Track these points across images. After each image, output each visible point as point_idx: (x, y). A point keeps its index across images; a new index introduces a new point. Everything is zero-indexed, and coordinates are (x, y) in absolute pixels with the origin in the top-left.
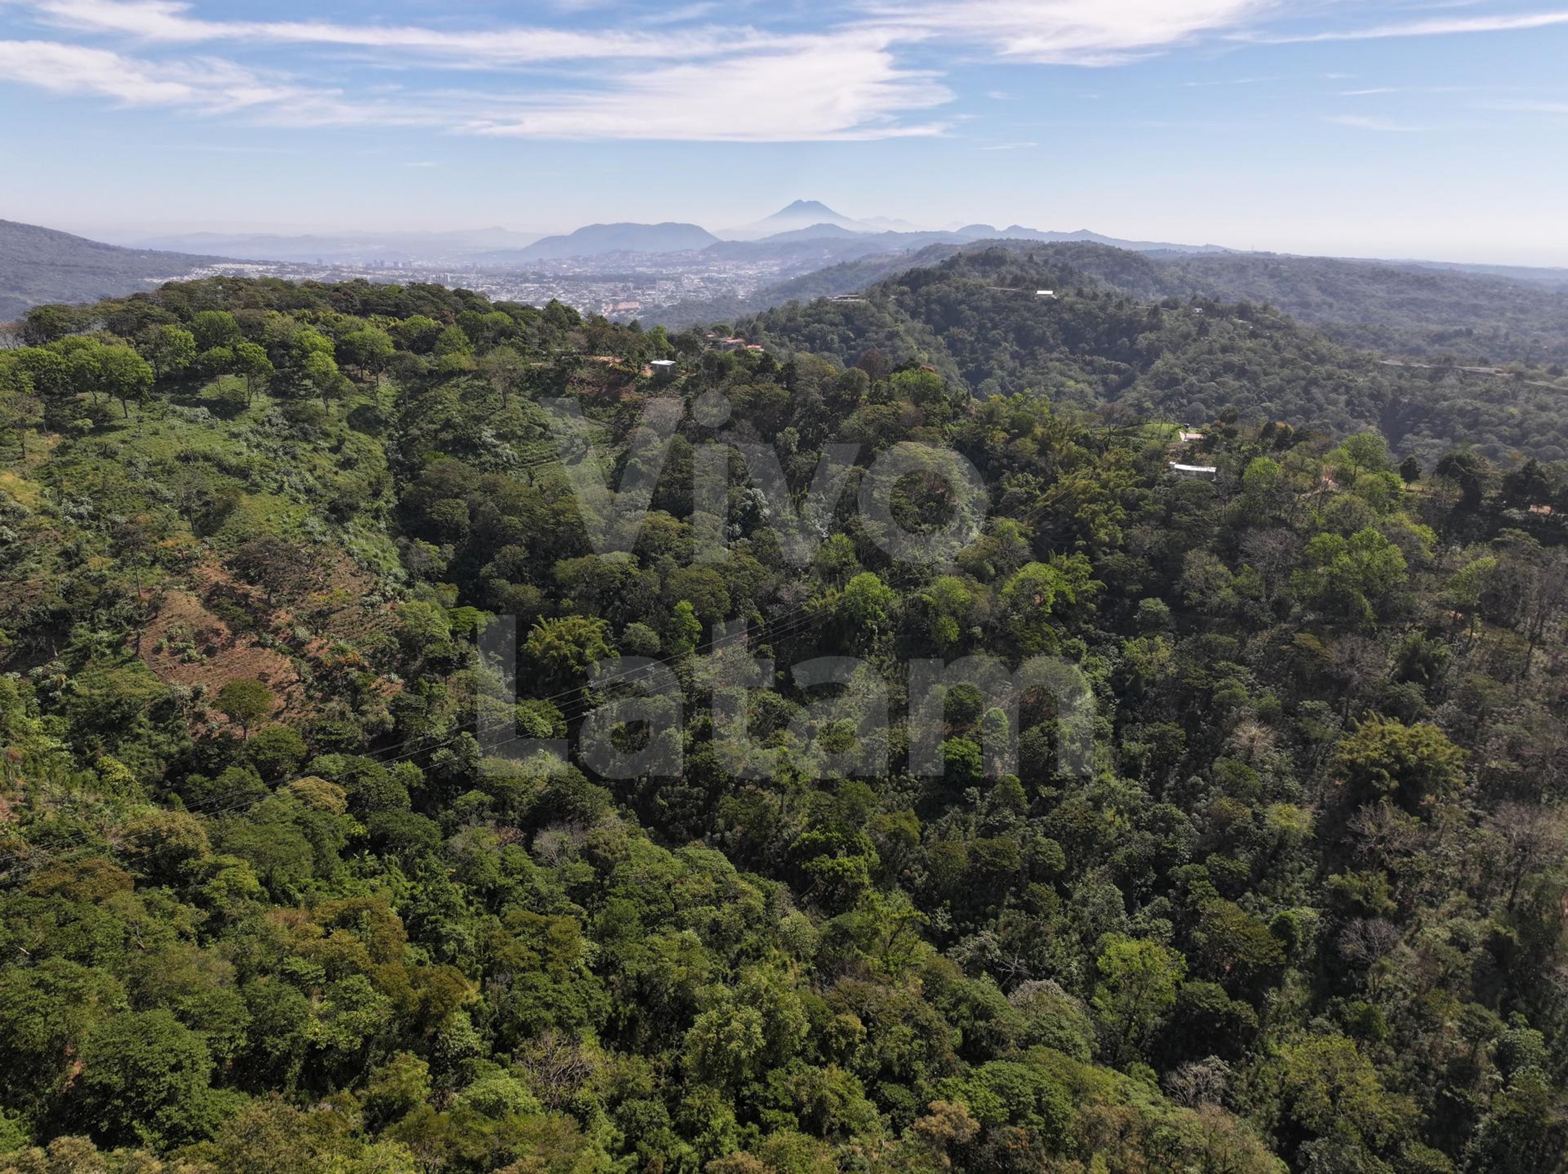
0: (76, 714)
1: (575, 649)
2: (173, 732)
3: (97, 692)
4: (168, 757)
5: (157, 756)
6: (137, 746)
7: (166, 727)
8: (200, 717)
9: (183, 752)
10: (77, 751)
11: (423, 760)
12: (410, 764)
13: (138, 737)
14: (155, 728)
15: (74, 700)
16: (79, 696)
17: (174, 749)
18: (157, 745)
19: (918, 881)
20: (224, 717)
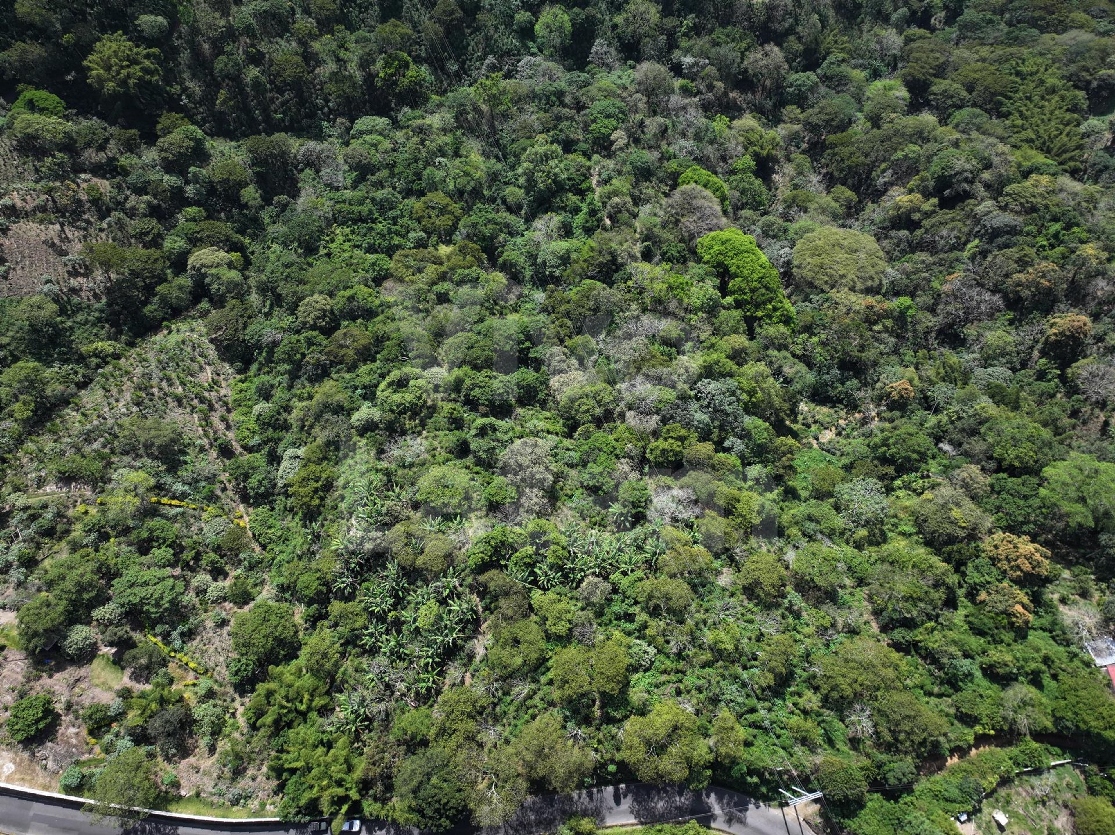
0: (24, 352)
1: (137, 67)
2: (81, 309)
3: (10, 334)
4: (99, 320)
5: (94, 325)
6: (78, 333)
7: (73, 312)
8: (75, 291)
9: (102, 311)
10: (66, 361)
11: (188, 203)
12: (188, 209)
13: (71, 328)
14: (69, 317)
15: (12, 348)
16: (9, 344)
17: (97, 314)
18: (86, 322)
19: (423, 54)
20: (80, 279)
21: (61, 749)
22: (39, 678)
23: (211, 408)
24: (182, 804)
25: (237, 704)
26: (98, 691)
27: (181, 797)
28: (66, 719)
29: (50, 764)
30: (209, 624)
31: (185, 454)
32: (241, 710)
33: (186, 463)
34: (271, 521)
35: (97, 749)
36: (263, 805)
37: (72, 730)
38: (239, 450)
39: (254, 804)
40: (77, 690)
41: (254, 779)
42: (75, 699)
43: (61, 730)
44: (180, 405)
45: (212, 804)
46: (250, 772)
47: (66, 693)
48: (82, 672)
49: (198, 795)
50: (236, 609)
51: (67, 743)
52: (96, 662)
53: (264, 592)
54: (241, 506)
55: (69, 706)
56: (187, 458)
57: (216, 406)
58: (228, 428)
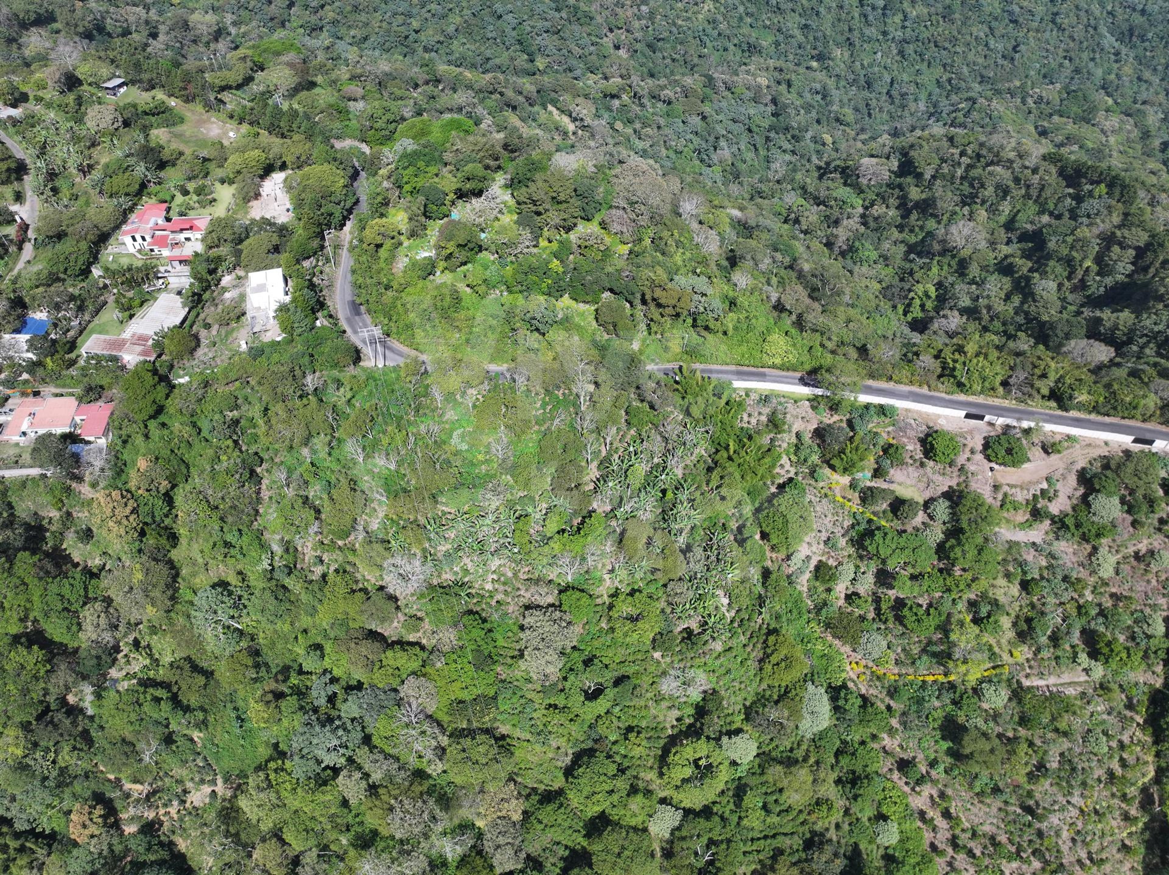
21: (911, 433)
22: (958, 484)
23: (954, 842)
24: (806, 397)
25: (793, 470)
26: (909, 482)
27: (808, 400)
28: (919, 455)
29: (912, 422)
30: (842, 542)
31: (950, 752)
32: (787, 466)
33: (943, 738)
34: (824, 662)
35: (885, 435)
36: (747, 395)
37: (910, 447)
38: (896, 775)
39: (754, 396)
40: (925, 479)
41: (760, 413)
42: (921, 471)
43: (918, 446)
44: (993, 838)
45: (784, 397)
46: (764, 419)
47: (930, 475)
48: (927, 495)
49: (796, 402)
50: (824, 559)
51: (909, 438)
52: (921, 501)
53: (805, 583)
54: (863, 691)
55: (922, 465)
56: (945, 745)
57: (950, 851)
58: (922, 814)
